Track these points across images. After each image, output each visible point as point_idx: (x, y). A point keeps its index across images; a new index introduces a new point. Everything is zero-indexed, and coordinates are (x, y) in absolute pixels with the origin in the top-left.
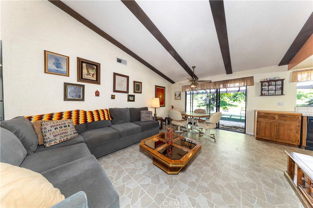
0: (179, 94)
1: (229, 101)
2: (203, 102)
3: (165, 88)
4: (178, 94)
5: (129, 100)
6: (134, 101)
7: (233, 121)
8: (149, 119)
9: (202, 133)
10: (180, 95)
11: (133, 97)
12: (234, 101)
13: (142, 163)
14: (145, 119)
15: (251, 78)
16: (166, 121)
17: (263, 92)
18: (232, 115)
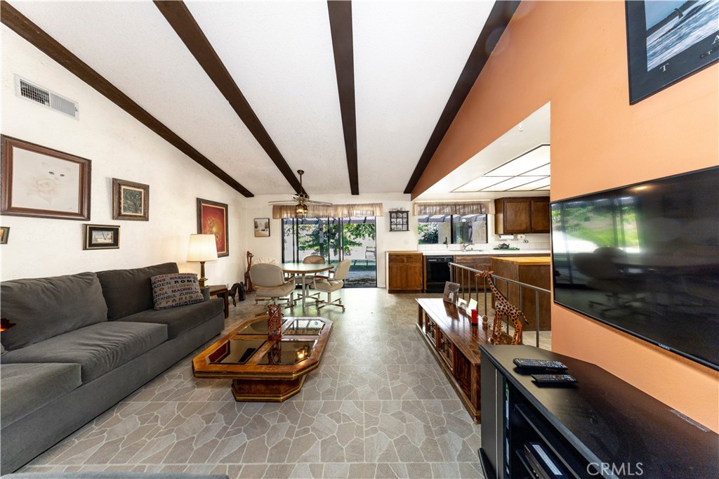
0: (266, 223)
1: (350, 237)
2: (309, 239)
3: (226, 206)
4: (262, 223)
5: (89, 244)
6: (115, 244)
7: (359, 270)
8: (191, 297)
9: (322, 302)
10: (268, 226)
11: (110, 234)
12: (356, 235)
13: (202, 417)
14: (174, 300)
15: (380, 205)
16: (234, 295)
17: (393, 227)
18: (356, 261)
